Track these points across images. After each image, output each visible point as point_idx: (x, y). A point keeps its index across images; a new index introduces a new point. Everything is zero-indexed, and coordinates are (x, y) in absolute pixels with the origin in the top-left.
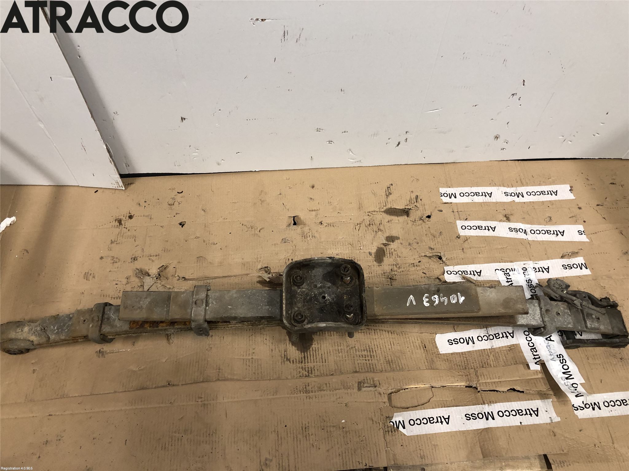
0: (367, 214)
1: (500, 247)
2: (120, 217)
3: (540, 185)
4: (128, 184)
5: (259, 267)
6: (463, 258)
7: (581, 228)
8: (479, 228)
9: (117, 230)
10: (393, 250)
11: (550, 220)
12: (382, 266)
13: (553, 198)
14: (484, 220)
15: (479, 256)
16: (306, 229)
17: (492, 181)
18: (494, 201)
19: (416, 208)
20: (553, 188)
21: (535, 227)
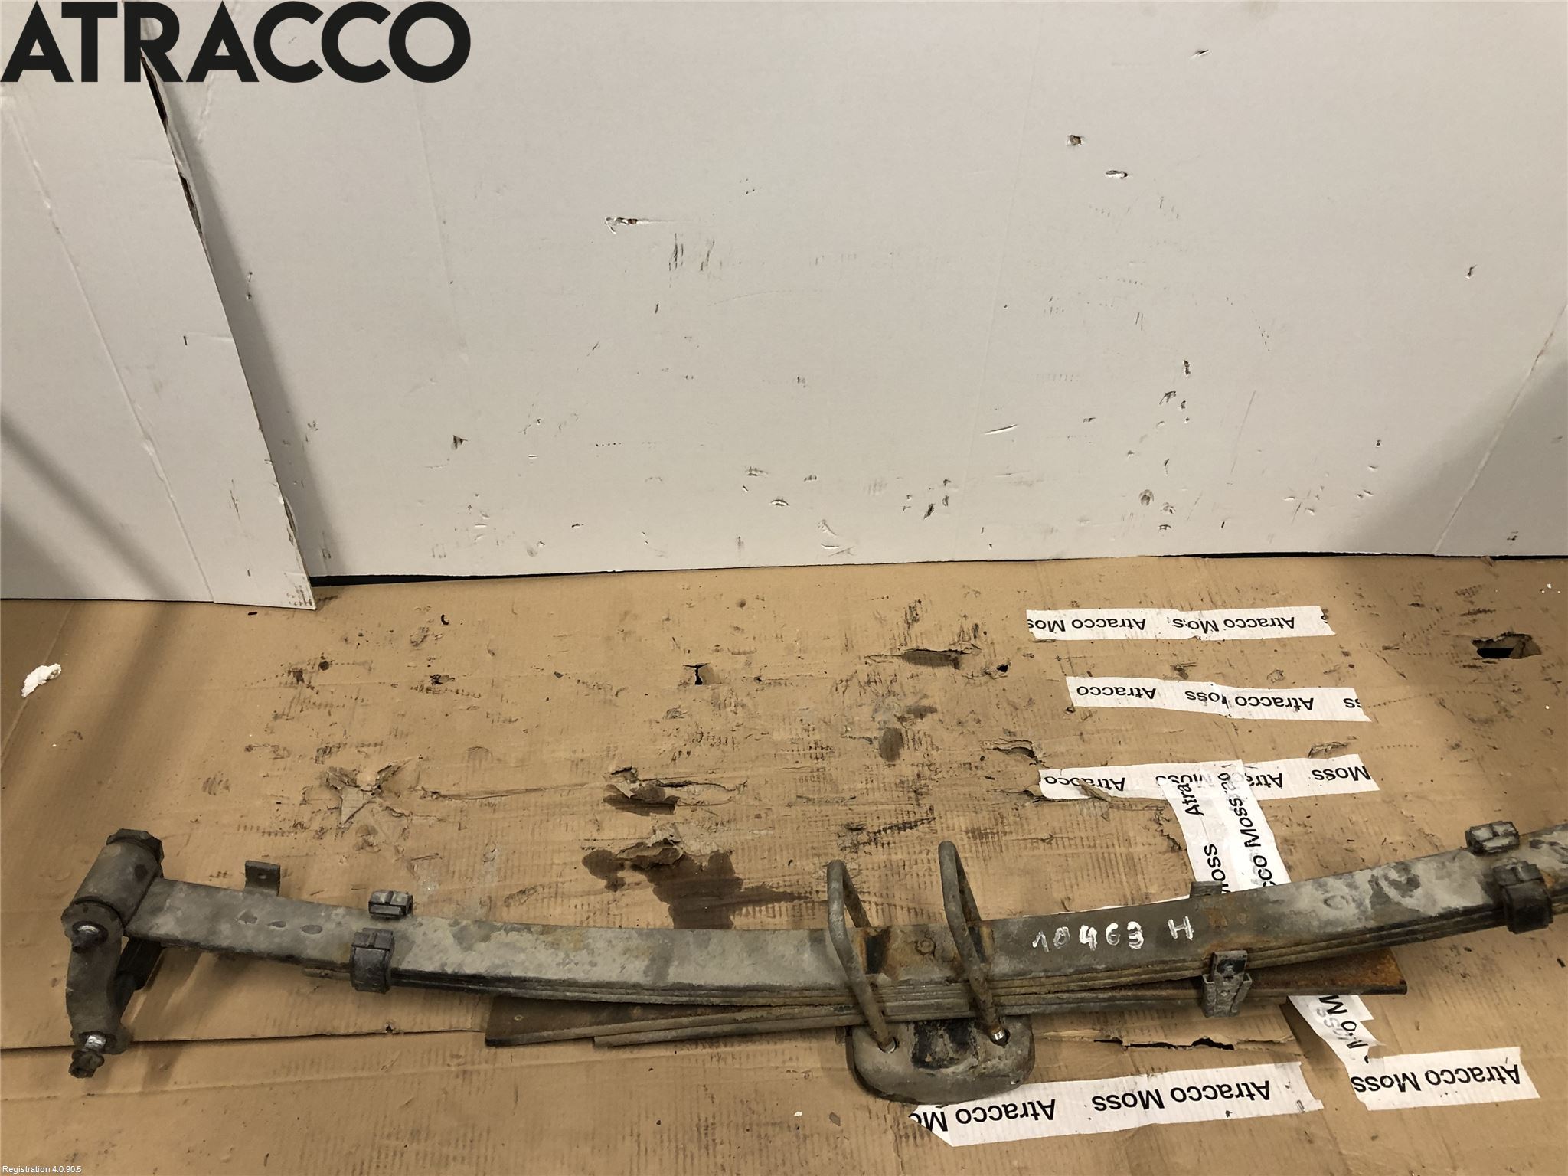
0: (864, 660)
1: (1166, 730)
2: (300, 667)
3: (1253, 605)
4: (326, 599)
5: (612, 769)
6: (1082, 752)
7: (1352, 695)
8: (1118, 691)
9: (292, 692)
10: (921, 733)
11: (1279, 678)
12: (897, 766)
13: (1286, 632)
14: (1128, 676)
15: (1119, 747)
16: (723, 691)
17: (1145, 595)
18: (1151, 637)
19: (975, 651)
20: (1286, 612)
21: (1247, 692)
